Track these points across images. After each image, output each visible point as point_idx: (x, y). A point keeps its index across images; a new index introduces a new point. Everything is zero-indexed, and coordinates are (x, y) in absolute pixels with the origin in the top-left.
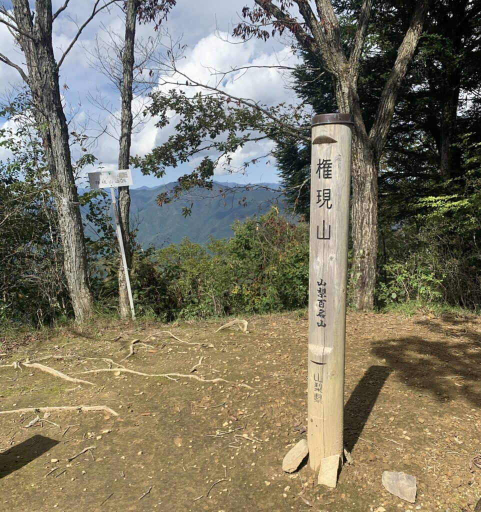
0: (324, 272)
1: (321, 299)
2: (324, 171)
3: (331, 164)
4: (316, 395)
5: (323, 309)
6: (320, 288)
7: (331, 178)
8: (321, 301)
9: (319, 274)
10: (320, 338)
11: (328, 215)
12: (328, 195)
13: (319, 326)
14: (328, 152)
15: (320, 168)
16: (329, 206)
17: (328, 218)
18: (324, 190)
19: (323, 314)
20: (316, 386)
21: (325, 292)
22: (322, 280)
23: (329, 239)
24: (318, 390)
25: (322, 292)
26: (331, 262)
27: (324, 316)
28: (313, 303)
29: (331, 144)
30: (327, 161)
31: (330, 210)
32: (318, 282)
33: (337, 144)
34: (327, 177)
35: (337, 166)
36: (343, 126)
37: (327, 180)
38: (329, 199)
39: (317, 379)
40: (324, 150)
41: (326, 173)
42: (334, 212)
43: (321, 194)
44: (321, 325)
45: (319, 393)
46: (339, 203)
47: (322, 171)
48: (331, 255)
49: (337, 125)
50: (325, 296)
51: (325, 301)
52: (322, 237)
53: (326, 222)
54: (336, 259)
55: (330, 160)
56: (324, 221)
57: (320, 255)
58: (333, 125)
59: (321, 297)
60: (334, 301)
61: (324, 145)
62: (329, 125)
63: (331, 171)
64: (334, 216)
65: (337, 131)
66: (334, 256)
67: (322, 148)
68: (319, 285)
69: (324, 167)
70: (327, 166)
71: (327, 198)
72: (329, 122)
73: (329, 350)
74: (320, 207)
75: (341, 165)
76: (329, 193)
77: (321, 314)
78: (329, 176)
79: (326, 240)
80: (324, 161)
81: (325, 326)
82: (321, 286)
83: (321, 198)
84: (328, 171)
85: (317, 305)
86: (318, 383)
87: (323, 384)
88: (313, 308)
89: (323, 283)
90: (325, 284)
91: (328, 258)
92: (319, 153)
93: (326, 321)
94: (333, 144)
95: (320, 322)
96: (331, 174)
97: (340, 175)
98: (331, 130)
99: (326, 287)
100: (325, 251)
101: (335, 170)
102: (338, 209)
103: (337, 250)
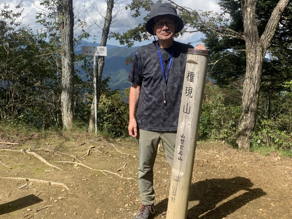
0: (185, 131)
1: (181, 145)
2: (190, 78)
3: (194, 75)
4: (172, 198)
5: (182, 151)
6: (182, 139)
7: (193, 82)
8: (181, 146)
9: (182, 131)
10: (179, 166)
11: (190, 101)
12: (191, 91)
13: (179, 159)
14: (194, 68)
15: (188, 75)
16: (191, 97)
17: (189, 103)
18: (189, 87)
19: (182, 153)
20: (173, 193)
21: (184, 142)
22: (183, 135)
23: (189, 113)
24: (174, 195)
25: (183, 141)
26: (189, 126)
27: (182, 155)
28: (177, 146)
29: (195, 64)
30: (192, 73)
31: (191, 99)
32: (181, 136)
33: (198, 65)
34: (192, 81)
35: (197, 77)
36: (203, 56)
37: (191, 82)
38: (191, 93)
39: (174, 189)
40: (192, 67)
41: (191, 79)
42: (193, 100)
43: (188, 89)
44: (180, 159)
45: (174, 197)
46: (196, 96)
47: (189, 77)
48: (189, 122)
49: (199, 55)
50: (184, 144)
51: (183, 146)
52: (186, 112)
53: (188, 104)
54: (191, 125)
55: (194, 73)
56: (187, 104)
57: (184, 121)
58: (197, 55)
59: (182, 144)
60: (188, 147)
61: (192, 64)
62: (195, 55)
63: (194, 78)
64: (193, 102)
65: (199, 59)
66: (190, 123)
67: (191, 66)
68: (181, 137)
69: (191, 76)
70: (192, 75)
71: (190, 92)
72: (195, 54)
73: (182, 174)
74: (187, 96)
75: (199, 76)
76: (192, 90)
77: (181, 153)
78: (193, 81)
79: (187, 114)
80: (191, 72)
81: (182, 160)
82: (182, 138)
83: (188, 91)
84: (192, 78)
85: (179, 148)
86: (174, 191)
87: (177, 192)
88: (177, 149)
89: (183, 137)
90: (184, 137)
91: (187, 124)
92: (189, 68)
93: (182, 158)
94: (197, 65)
95: (179, 157)
96: (193, 80)
97: (198, 81)
98: (196, 58)
99: (185, 139)
100: (186, 120)
101: (196, 78)
102: (195, 99)
103: (192, 121)
